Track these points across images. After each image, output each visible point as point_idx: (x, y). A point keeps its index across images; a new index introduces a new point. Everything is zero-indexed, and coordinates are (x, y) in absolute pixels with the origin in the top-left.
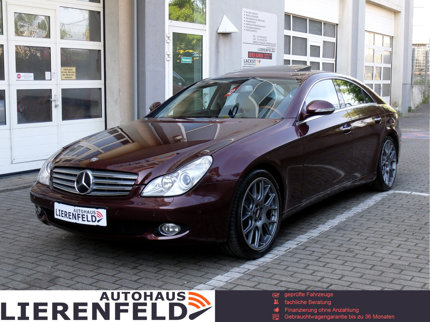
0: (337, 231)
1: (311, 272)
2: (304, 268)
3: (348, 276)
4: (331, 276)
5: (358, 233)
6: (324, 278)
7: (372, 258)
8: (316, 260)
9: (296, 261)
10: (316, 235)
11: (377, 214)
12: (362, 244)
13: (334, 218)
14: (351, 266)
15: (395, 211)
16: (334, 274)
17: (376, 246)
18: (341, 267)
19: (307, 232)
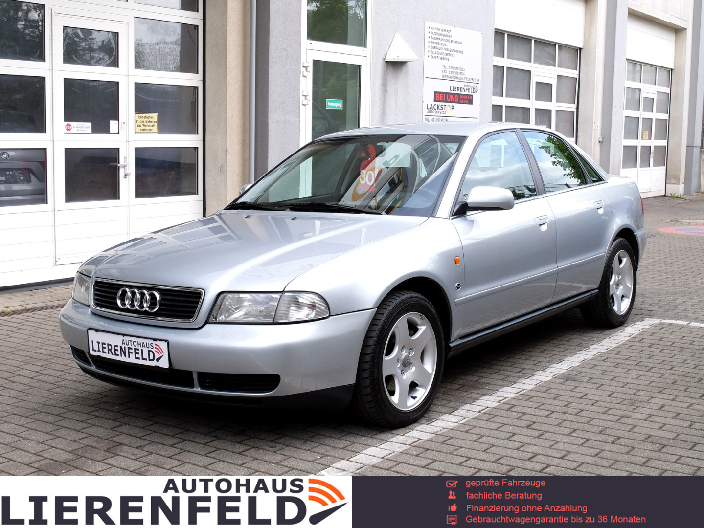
0: (564, 382)
1: (517, 445)
2: (508, 439)
3: (576, 453)
4: (550, 452)
5: (598, 385)
6: (537, 455)
7: (616, 426)
8: (528, 427)
9: (495, 428)
10: (531, 387)
11: (631, 357)
12: (603, 404)
13: (561, 362)
14: (581, 438)
15: (659, 352)
16: (554, 449)
17: (624, 407)
18: (567, 439)
19: (516, 383)
